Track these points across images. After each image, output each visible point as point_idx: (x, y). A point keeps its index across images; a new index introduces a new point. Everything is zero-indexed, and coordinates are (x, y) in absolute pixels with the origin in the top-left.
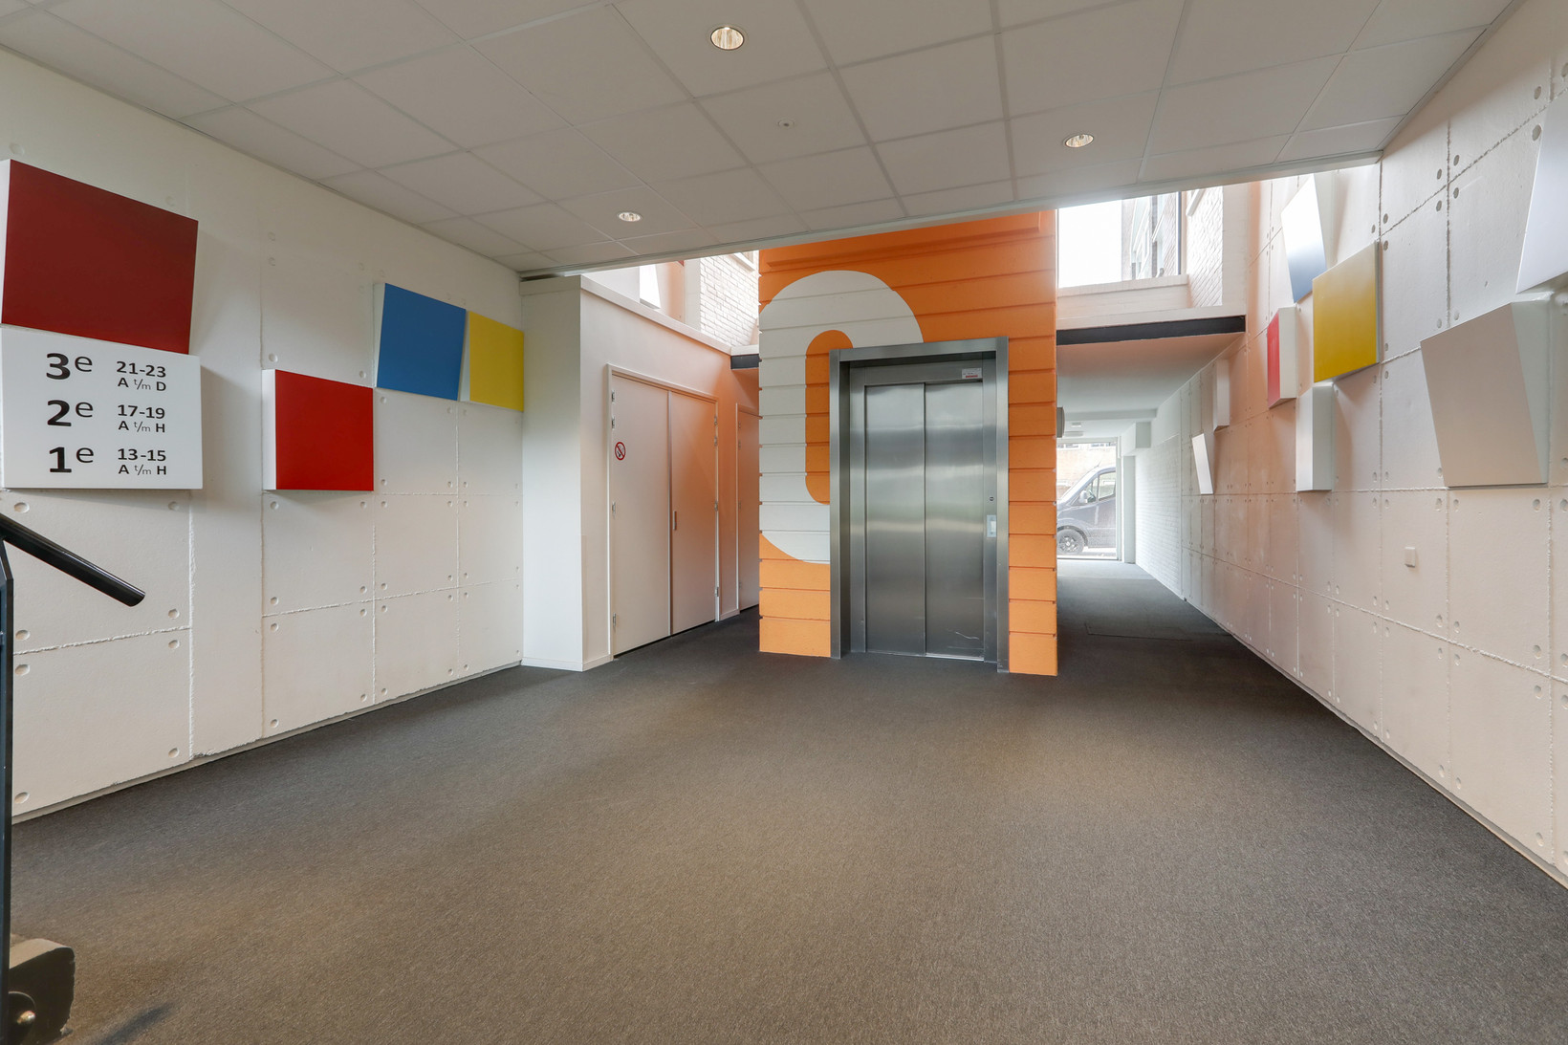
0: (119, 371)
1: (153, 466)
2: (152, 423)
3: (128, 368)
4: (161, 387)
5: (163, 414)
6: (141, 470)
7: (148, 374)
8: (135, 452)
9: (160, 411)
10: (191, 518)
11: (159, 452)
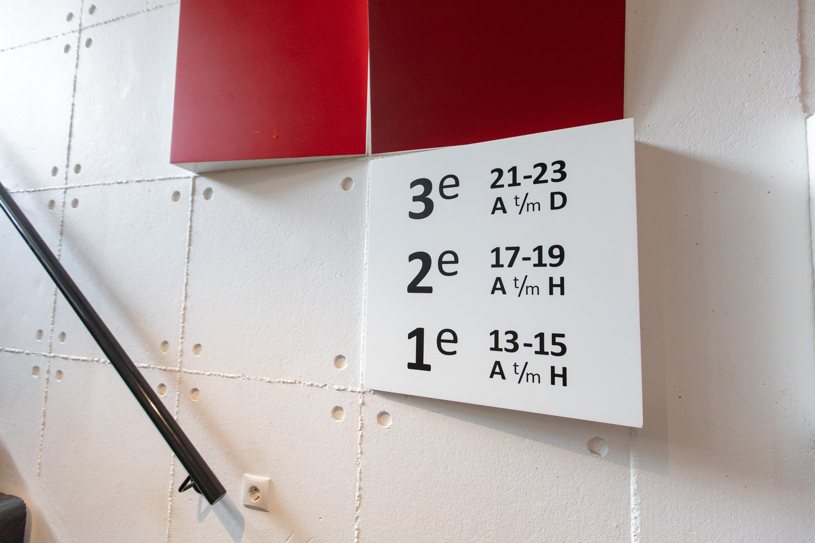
0: (494, 186)
1: (541, 365)
2: (540, 276)
3: (507, 178)
4: (558, 200)
5: (562, 256)
6: (525, 374)
7: (537, 181)
8: (515, 335)
9: (556, 252)
10: (633, 479)
11: (554, 336)
